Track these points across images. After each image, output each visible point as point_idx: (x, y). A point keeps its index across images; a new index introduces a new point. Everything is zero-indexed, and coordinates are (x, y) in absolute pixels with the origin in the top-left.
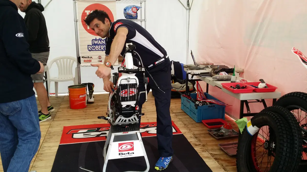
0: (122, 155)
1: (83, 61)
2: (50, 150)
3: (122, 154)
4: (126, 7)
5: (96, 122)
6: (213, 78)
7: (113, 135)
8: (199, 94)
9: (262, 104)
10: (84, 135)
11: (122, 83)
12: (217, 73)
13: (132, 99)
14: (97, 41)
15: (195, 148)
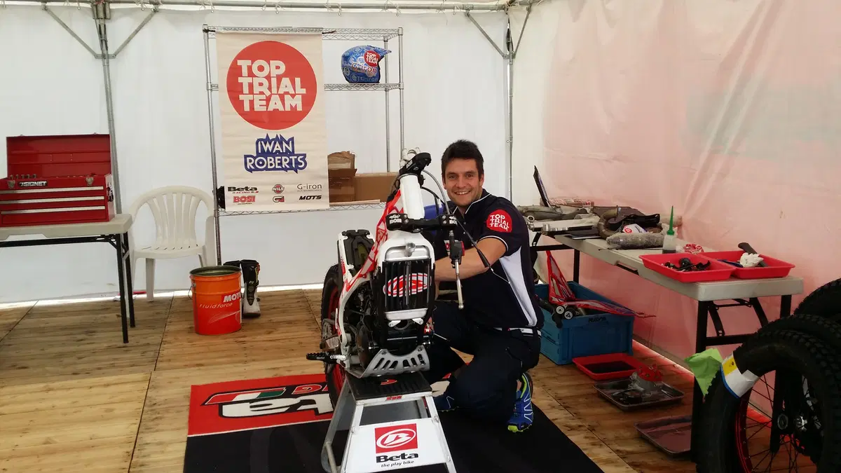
0: (387, 463)
1: (233, 200)
2: (163, 452)
3: (386, 460)
4: (348, 51)
5: (278, 368)
6: (609, 243)
7: (360, 406)
8: (556, 285)
9: (752, 310)
10: (251, 407)
11: (390, 259)
12: (615, 227)
13: (415, 302)
14: (270, 144)
15: (569, 437)
